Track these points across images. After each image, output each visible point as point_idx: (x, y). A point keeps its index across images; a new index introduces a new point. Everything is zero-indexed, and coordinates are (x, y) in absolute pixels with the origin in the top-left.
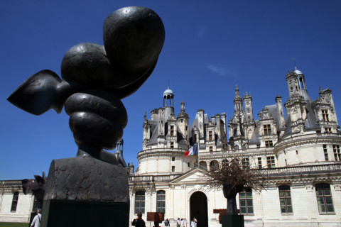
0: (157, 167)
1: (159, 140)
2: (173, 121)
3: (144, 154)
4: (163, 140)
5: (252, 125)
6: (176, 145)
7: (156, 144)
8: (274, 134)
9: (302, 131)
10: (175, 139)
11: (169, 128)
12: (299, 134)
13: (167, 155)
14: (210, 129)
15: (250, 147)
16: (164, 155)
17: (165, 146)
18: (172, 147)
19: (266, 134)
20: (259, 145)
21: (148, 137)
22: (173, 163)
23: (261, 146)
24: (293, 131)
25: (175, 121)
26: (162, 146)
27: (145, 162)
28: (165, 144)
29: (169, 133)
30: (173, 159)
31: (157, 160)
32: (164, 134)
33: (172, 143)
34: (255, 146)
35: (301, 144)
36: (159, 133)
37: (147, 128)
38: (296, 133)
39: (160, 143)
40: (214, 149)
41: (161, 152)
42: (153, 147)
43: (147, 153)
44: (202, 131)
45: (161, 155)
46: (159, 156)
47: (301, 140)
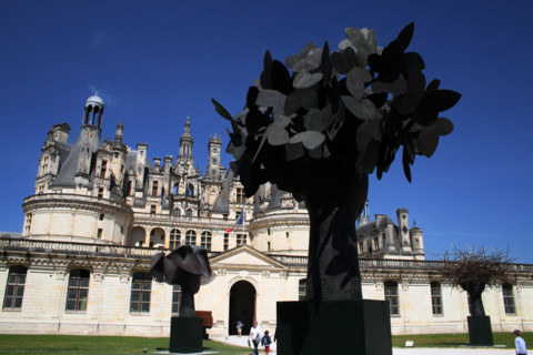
0: (73, 226)
1: (79, 180)
2: (107, 153)
3: (47, 201)
4: (86, 182)
5: (218, 184)
6: (106, 194)
7: (73, 186)
8: (249, 204)
9: (296, 208)
10: (108, 183)
11: (99, 163)
12: (291, 211)
13: (92, 209)
14: (156, 177)
15: (214, 215)
16: (88, 208)
17: (89, 193)
18: (100, 197)
19: (238, 202)
20: (226, 216)
21: (55, 171)
22: (101, 224)
23: (229, 217)
24: (284, 205)
25: (111, 154)
26: (84, 191)
27: (48, 215)
28: (90, 189)
29: (98, 171)
30: (101, 218)
31: (73, 214)
32: (88, 172)
33: (101, 190)
34: (221, 216)
35: (295, 224)
36: (79, 168)
37: (54, 155)
38: (288, 209)
39: (81, 186)
40: (159, 209)
41: (84, 202)
42: (65, 191)
43: (56, 200)
44: (140, 178)
45: (83, 208)
46: (78, 208)
47: (296, 219)
